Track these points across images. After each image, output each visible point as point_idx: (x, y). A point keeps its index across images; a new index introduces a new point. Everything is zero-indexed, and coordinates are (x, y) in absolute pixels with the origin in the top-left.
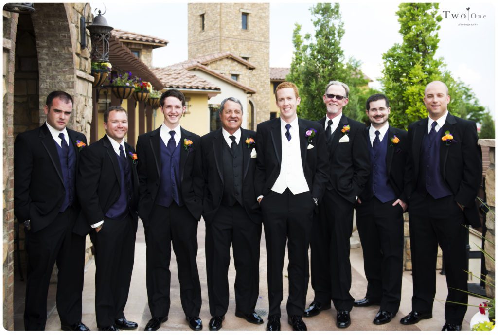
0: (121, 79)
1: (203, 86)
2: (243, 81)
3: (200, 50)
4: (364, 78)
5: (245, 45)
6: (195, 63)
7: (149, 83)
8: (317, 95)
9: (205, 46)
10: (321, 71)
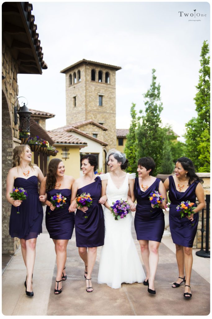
0: (33, 140)
1: (77, 142)
2: (100, 138)
3: (73, 119)
4: (175, 135)
5: (101, 116)
6: (71, 128)
7: (47, 142)
8: (146, 147)
9: (76, 116)
10: (149, 132)
